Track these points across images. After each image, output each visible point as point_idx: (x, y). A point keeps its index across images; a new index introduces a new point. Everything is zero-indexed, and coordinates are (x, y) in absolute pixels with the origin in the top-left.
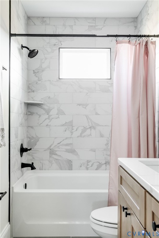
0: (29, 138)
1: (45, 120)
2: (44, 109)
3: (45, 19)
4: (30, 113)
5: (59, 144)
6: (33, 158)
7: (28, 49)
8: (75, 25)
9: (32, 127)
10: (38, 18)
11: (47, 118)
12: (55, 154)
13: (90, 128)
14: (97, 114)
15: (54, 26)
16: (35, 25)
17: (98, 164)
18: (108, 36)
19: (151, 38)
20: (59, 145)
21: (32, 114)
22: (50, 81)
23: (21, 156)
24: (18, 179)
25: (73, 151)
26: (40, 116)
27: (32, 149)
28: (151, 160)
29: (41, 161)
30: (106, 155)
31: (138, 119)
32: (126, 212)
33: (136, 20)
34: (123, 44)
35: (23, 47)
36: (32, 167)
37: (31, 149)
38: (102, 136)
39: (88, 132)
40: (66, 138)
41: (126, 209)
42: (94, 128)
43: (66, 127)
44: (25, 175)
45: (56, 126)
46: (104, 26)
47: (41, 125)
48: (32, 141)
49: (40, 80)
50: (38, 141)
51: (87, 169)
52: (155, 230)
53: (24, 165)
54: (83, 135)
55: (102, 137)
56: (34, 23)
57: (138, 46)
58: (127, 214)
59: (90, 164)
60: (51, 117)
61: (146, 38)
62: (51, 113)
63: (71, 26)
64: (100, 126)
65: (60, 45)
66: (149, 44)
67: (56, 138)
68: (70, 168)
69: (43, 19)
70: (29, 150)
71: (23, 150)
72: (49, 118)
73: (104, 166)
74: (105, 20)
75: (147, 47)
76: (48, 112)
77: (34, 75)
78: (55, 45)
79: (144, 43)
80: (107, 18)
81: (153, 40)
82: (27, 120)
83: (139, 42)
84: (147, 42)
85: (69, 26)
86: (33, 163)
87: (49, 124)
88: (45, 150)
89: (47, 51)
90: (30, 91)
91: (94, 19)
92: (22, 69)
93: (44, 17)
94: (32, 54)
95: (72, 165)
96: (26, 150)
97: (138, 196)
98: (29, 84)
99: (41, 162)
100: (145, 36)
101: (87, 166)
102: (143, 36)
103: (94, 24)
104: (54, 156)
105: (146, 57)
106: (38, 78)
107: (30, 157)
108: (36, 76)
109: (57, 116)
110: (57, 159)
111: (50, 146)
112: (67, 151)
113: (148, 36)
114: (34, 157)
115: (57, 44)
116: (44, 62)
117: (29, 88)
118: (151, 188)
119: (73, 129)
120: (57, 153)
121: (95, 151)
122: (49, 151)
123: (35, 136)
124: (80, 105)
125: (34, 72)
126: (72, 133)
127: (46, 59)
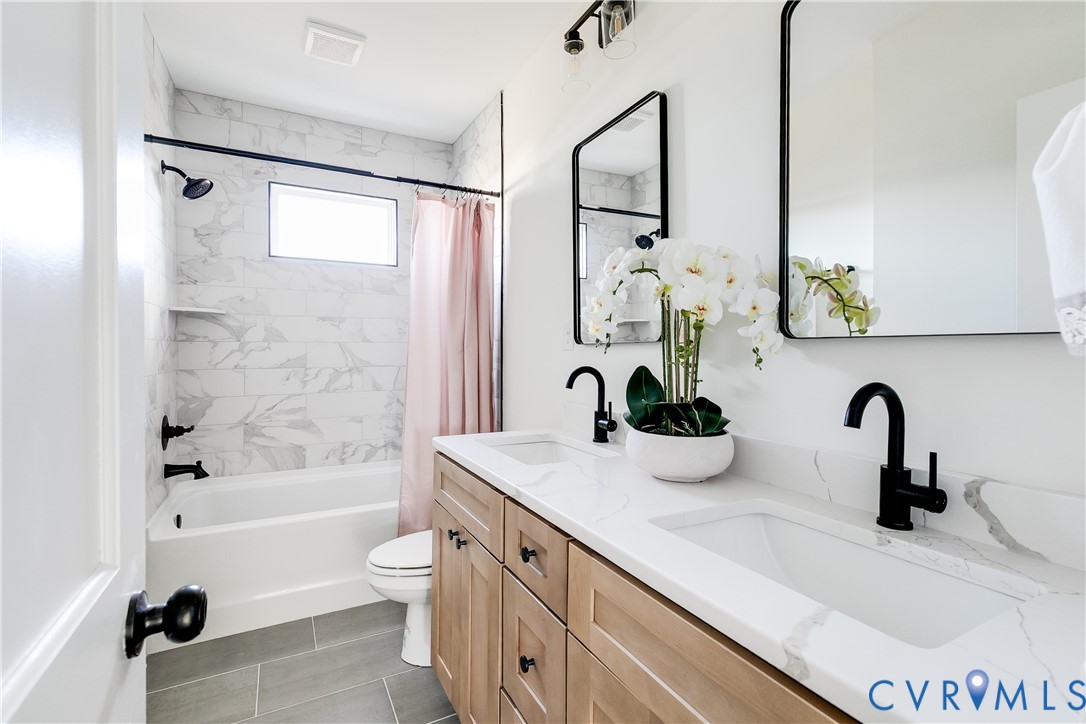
0: (183, 399)
1: (232, 352)
2: (227, 327)
3: (227, 105)
4: (184, 337)
5: (269, 410)
6: (196, 449)
7: (184, 175)
8: (310, 133)
9: (191, 372)
10: (208, 96)
11: (237, 348)
12: (258, 436)
13: (350, 371)
14: (366, 340)
15: (255, 125)
16: (198, 112)
17: (368, 448)
18: (399, 179)
19: (485, 197)
20: (270, 412)
21: (190, 338)
22: (244, 259)
23: (164, 446)
24: (158, 506)
25: (308, 425)
26: (215, 344)
27: (196, 428)
28: (487, 436)
29: (219, 455)
30: (387, 427)
31: (461, 356)
32: (459, 540)
33: (449, 150)
34: (431, 201)
35: (164, 167)
36: (198, 471)
37: (192, 428)
38: (377, 388)
39: (345, 380)
40: (290, 396)
41: (456, 534)
42: (359, 371)
43: (290, 370)
44: (173, 493)
45: (261, 368)
46: (383, 149)
47: (217, 367)
48: (191, 406)
49: (216, 255)
50: (210, 405)
51: (343, 461)
52: (526, 560)
53: (170, 471)
54: (333, 387)
55: (377, 390)
56: (195, 108)
57: (461, 209)
58: (460, 544)
59: (350, 450)
60: (247, 348)
61: (476, 195)
62: (247, 337)
63: (302, 136)
64: (374, 366)
65: (272, 174)
66: (483, 208)
67: (261, 396)
68: (301, 464)
69: (223, 104)
70: (188, 430)
71: (169, 432)
72: (240, 350)
73: (381, 453)
74: (384, 138)
75: (478, 214)
76: (238, 334)
77: (196, 240)
78: (257, 173)
79: (474, 207)
80: (388, 133)
81: (488, 202)
82: (175, 354)
83: (463, 202)
84: (478, 204)
85: (297, 133)
86: (199, 463)
87: (242, 364)
88: (231, 428)
89: (237, 186)
90: (185, 279)
91: (359, 129)
92: (164, 224)
93: (224, 99)
94: (194, 189)
95: (304, 456)
96: (179, 431)
97: (487, 508)
98: (182, 263)
99: (218, 458)
100: (474, 191)
101: (342, 454)
102: (470, 191)
103: (359, 142)
104: (256, 440)
105: (477, 235)
106: (207, 249)
107: (188, 448)
108: (203, 245)
109: (266, 344)
110: (264, 447)
111: (246, 418)
112: (292, 425)
113: (480, 192)
114: (197, 447)
115: (262, 170)
116: (226, 212)
117: (181, 273)
118: (517, 491)
119: (306, 375)
120: (263, 431)
121: (361, 422)
122: (241, 429)
123: (201, 395)
124: (324, 319)
125: (197, 234)
126: (304, 383)
127: (232, 204)
